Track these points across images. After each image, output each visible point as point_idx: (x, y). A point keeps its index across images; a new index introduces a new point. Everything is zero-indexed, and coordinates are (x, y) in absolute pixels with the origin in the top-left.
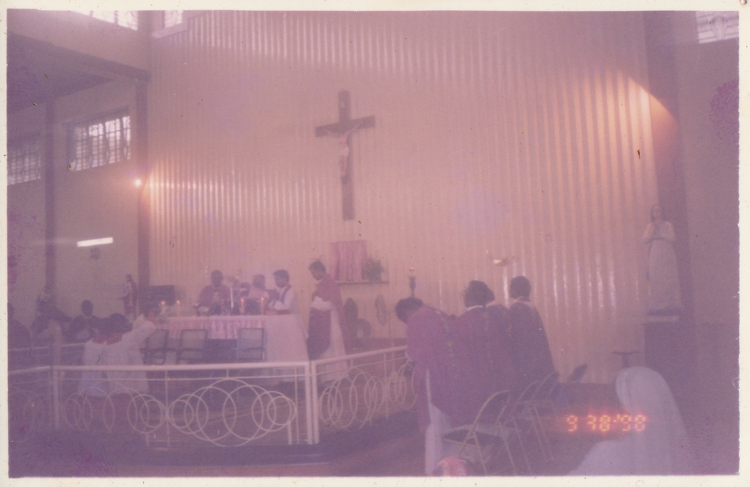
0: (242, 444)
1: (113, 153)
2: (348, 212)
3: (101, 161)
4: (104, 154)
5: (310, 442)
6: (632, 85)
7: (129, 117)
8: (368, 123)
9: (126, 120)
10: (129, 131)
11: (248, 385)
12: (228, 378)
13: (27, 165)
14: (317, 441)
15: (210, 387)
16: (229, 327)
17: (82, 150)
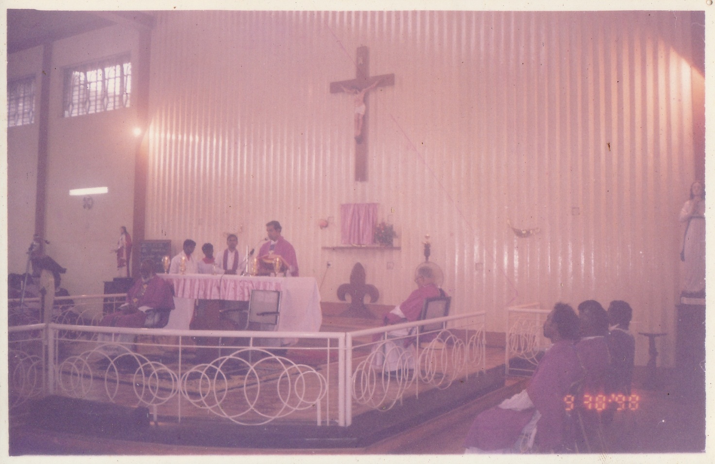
0: (266, 422)
1: (111, 100)
2: (361, 173)
3: (98, 107)
4: (102, 100)
5: (341, 423)
6: (674, 57)
7: (130, 63)
8: (387, 81)
9: (128, 67)
10: (129, 78)
11: (274, 356)
12: (251, 348)
13: (21, 108)
14: (349, 423)
15: (231, 356)
16: (238, 289)
17: (79, 95)
